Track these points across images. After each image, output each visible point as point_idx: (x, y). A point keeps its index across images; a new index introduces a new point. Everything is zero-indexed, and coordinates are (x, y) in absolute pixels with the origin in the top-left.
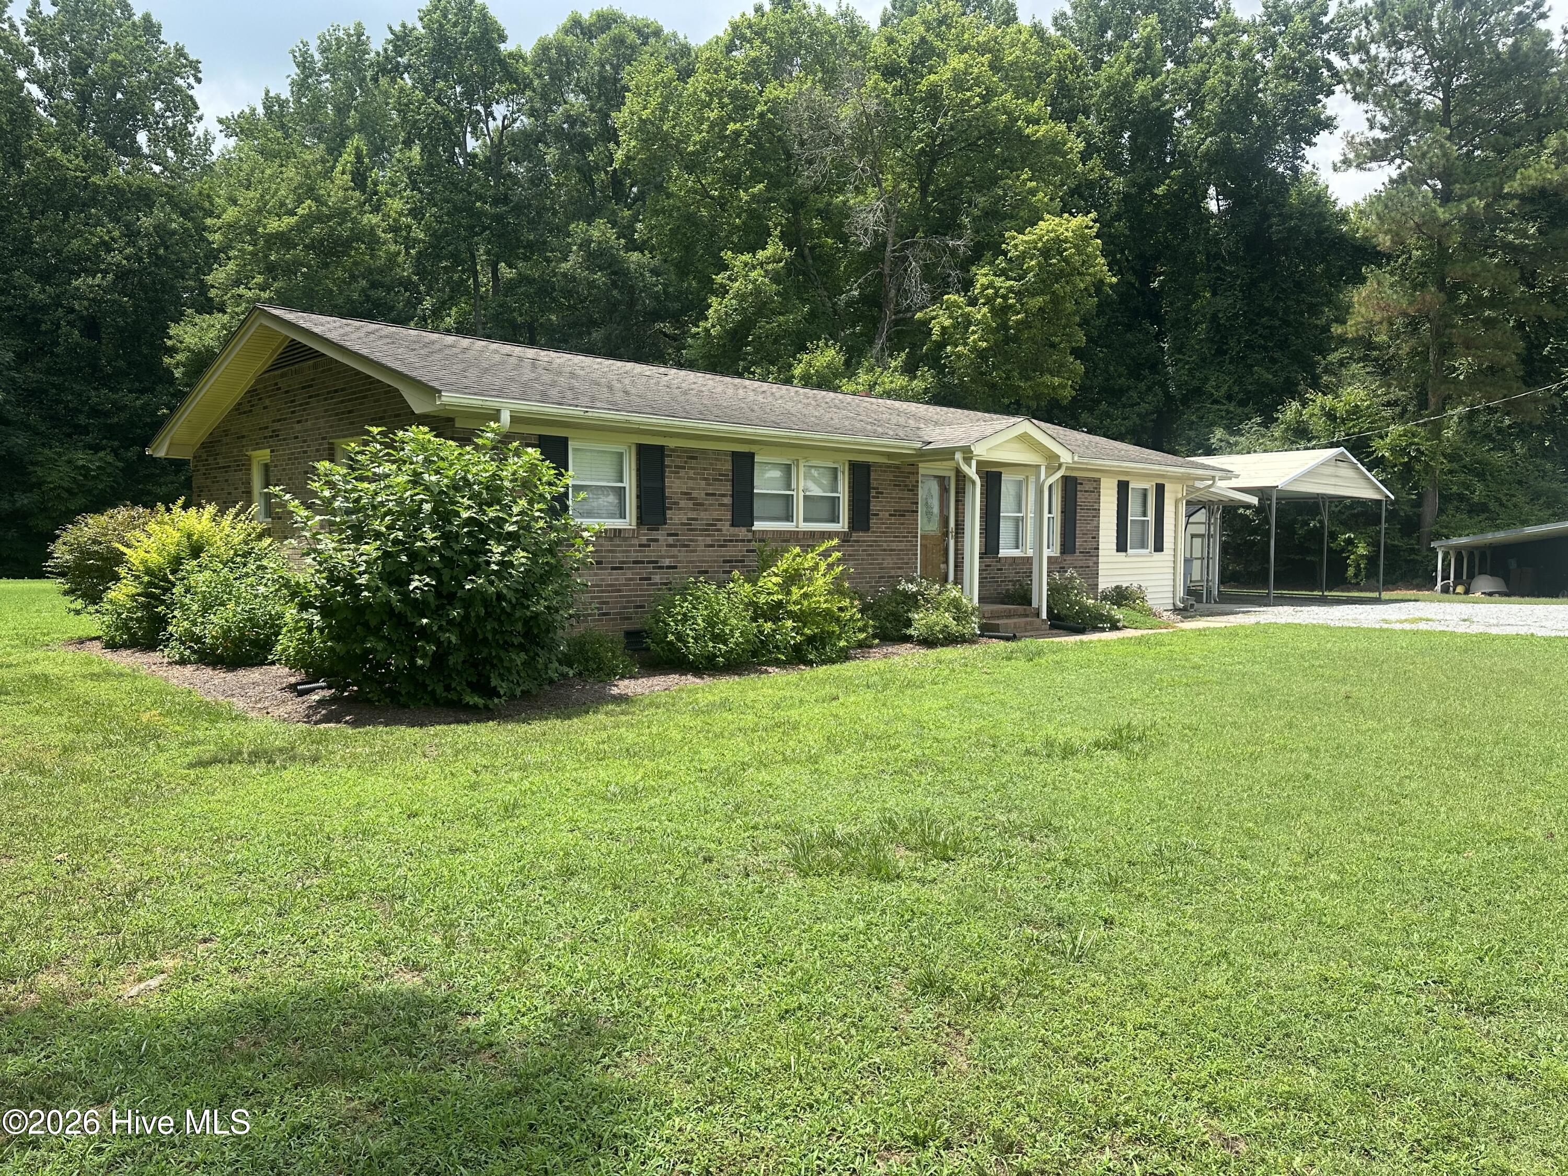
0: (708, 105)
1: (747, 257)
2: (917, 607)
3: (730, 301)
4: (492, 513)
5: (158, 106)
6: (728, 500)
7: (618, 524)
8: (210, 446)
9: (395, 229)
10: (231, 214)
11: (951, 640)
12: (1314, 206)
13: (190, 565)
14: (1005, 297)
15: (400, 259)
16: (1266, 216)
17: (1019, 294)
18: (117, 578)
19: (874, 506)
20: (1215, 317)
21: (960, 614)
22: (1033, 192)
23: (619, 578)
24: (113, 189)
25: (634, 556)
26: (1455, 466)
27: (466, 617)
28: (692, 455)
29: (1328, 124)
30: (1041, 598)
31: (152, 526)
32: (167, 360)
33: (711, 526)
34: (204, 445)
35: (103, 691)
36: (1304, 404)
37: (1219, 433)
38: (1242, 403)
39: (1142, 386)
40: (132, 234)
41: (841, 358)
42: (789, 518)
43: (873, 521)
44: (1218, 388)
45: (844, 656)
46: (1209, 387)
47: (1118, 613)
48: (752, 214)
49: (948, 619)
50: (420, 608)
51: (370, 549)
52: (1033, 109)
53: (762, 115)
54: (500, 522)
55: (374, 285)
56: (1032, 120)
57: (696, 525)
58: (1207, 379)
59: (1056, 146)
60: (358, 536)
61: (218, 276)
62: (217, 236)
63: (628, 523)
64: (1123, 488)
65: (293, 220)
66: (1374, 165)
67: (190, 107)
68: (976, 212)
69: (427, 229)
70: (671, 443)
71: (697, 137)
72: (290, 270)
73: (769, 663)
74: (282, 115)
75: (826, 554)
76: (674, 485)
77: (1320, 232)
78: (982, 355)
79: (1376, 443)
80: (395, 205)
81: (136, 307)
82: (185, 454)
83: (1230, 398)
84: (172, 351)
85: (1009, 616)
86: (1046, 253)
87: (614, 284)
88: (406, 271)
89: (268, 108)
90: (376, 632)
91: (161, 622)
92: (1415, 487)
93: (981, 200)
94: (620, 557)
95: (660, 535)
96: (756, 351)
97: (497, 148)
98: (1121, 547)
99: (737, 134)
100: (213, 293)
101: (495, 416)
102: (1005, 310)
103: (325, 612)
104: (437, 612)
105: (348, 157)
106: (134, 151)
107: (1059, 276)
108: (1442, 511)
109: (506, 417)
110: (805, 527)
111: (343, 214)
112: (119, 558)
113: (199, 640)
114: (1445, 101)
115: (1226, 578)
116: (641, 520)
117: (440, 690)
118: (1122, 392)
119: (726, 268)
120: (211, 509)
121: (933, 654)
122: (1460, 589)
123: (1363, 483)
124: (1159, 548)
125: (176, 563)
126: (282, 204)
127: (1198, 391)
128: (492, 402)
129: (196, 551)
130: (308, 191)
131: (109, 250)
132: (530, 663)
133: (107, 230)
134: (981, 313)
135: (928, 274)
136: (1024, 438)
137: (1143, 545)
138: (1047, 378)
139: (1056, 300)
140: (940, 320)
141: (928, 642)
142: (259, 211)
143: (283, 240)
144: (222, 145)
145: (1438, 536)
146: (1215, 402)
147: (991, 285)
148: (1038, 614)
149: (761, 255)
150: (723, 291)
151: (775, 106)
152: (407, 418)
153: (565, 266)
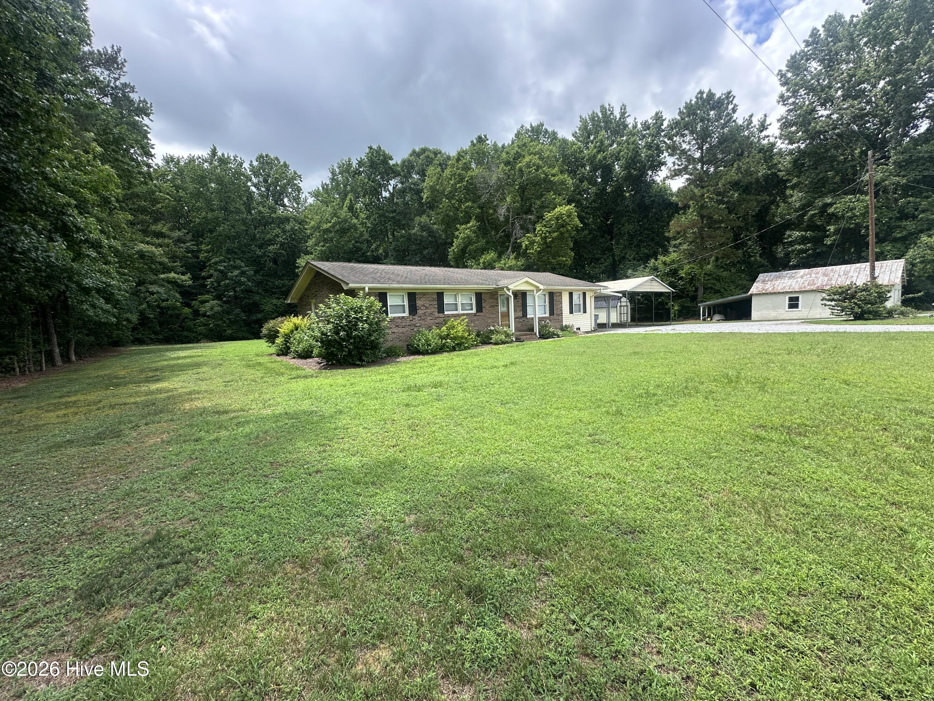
0: (451, 179)
1: (464, 226)
2: (494, 333)
3: (460, 240)
4: (360, 315)
5: (290, 190)
6: (436, 306)
7: (403, 315)
8: (301, 299)
9: (362, 223)
10: (313, 223)
11: (503, 343)
12: (659, 192)
13: (295, 332)
14: (545, 234)
15: (365, 232)
16: (644, 197)
17: (550, 232)
18: (278, 337)
19: (483, 305)
20: (628, 232)
21: (507, 335)
22: (555, 199)
23: (405, 330)
24: (278, 218)
25: (408, 324)
26: (710, 278)
27: (355, 342)
28: (424, 294)
29: (664, 164)
30: (537, 329)
31: (286, 322)
32: (297, 270)
33: (431, 314)
34: (300, 299)
35: (273, 365)
36: (656, 260)
37: (630, 271)
38: (638, 260)
39: (605, 257)
40: (284, 232)
41: (496, 255)
42: (457, 310)
43: (484, 309)
44: (630, 256)
45: (466, 348)
46: (627, 256)
47: (560, 333)
48: (466, 212)
49: (503, 337)
50: (344, 340)
51: (330, 326)
52: (554, 172)
53: (468, 181)
54: (362, 317)
55: (356, 242)
56: (554, 175)
57: (427, 314)
58: (627, 253)
59: (563, 183)
60: (329, 322)
61: (310, 243)
62: (309, 231)
63: (406, 314)
64: (571, 295)
65: (330, 224)
66: (677, 177)
67: (299, 190)
68: (536, 207)
69: (372, 223)
70: (418, 291)
71: (448, 190)
72: (331, 240)
73: (445, 351)
74: (327, 190)
75: (463, 320)
76: (419, 303)
77: (664, 201)
78: (540, 252)
79: (681, 272)
80: (362, 216)
81: (287, 254)
82: (295, 301)
83: (634, 259)
84: (298, 267)
85: (526, 335)
86: (557, 219)
87: (429, 236)
88: (366, 236)
89: (323, 187)
90: (334, 347)
91: (289, 348)
92: (694, 286)
93: (538, 202)
94: (404, 324)
95: (416, 317)
96: (469, 255)
97: (392, 195)
98: (571, 312)
99: (461, 187)
100: (308, 249)
101: (364, 289)
102: (546, 238)
103: (321, 342)
104: (348, 341)
105: (347, 202)
106: (284, 206)
107: (563, 226)
108: (704, 293)
109: (367, 289)
110: (461, 312)
111: (345, 221)
112: (278, 332)
113: (297, 352)
114: (702, 153)
115: (633, 319)
116: (410, 314)
117: (351, 361)
118: (599, 259)
119: (458, 230)
120: (300, 317)
121: (497, 347)
122: (709, 319)
123: (662, 287)
124: (585, 312)
125: (292, 331)
126: (327, 219)
127: (624, 258)
128: (363, 285)
129: (297, 329)
130: (335, 215)
131: (278, 237)
132: (374, 354)
133: (277, 231)
134: (538, 239)
135: (522, 227)
136: (527, 282)
137: (580, 311)
138: (561, 258)
139: (562, 233)
140: (525, 243)
141: (496, 344)
142: (320, 222)
143: (327, 231)
144: (311, 200)
145: (702, 302)
146: (630, 261)
147: (541, 230)
148: (536, 334)
149: (469, 225)
150: (457, 237)
151: (472, 178)
152: (341, 290)
153: (413, 231)
